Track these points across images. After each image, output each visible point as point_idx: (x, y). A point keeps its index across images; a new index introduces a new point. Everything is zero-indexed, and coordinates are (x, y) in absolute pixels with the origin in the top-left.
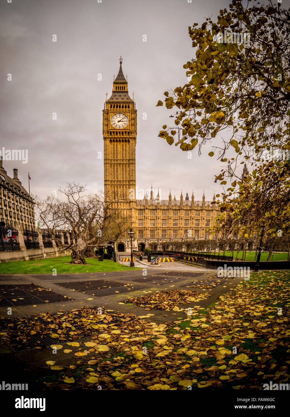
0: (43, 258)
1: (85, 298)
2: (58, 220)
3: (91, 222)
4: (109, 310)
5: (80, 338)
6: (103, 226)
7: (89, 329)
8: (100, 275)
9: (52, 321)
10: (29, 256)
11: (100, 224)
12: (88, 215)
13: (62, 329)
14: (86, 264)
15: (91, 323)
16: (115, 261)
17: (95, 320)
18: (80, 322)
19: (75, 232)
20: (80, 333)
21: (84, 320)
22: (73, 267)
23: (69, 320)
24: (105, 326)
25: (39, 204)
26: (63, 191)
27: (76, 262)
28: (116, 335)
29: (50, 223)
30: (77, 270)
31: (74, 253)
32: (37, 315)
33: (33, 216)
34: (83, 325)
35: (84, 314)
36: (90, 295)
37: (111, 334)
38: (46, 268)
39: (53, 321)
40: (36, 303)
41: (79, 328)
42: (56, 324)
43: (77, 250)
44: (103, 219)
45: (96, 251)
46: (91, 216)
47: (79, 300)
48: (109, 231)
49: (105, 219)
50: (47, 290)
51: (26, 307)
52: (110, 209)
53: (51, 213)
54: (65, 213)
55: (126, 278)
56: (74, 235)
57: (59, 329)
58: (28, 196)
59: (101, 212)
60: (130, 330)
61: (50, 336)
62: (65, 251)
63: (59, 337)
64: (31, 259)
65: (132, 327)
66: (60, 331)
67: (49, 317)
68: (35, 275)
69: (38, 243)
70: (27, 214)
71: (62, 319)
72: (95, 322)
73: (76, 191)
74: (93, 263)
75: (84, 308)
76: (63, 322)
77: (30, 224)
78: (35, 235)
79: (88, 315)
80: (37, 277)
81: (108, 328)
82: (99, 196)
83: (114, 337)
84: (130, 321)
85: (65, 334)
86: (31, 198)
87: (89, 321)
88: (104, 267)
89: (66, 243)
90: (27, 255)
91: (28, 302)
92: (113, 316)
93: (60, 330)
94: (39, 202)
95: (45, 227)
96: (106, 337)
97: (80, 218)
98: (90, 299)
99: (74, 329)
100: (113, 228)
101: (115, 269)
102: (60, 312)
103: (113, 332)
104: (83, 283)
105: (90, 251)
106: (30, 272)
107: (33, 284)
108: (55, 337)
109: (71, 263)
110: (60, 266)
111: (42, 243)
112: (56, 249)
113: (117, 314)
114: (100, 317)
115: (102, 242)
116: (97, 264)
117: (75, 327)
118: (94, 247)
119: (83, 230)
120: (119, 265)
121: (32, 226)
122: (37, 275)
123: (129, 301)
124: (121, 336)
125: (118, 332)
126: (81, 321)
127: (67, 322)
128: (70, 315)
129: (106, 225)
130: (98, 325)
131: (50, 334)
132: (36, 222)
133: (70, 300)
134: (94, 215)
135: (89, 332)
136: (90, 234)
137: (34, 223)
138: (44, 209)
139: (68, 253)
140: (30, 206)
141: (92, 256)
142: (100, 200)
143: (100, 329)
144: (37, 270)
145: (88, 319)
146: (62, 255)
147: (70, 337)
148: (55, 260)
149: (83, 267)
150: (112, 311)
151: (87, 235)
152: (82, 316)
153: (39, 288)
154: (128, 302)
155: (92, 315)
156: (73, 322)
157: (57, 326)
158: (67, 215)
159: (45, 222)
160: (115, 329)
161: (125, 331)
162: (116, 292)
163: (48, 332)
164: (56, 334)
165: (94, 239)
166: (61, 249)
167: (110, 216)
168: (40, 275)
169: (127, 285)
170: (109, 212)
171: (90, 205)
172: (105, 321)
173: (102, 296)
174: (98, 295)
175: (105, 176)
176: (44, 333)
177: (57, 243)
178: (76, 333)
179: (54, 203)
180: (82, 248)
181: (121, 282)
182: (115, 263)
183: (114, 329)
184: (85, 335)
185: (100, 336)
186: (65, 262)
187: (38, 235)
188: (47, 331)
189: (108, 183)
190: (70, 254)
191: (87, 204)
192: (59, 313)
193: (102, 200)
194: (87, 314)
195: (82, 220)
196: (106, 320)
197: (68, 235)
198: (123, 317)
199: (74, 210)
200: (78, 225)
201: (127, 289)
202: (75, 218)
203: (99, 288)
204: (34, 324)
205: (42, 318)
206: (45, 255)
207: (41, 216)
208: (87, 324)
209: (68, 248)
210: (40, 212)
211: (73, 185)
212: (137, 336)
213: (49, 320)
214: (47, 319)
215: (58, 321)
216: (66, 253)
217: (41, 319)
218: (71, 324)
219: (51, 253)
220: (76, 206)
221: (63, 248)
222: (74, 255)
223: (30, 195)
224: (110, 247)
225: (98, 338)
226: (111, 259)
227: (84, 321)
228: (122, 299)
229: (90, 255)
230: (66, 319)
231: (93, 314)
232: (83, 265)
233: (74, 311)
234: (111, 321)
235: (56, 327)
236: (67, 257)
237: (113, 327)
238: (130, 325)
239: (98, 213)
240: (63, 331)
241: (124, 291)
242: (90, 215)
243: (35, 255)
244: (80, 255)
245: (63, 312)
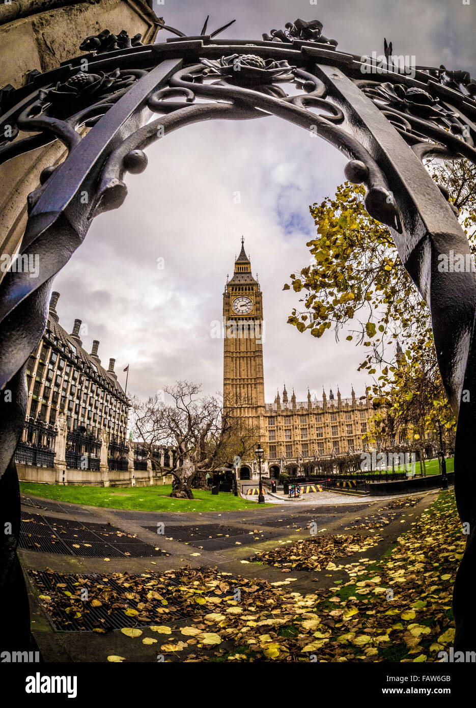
0: (129, 486)
1: (190, 552)
2: (160, 431)
3: (204, 435)
4: (224, 574)
5: (173, 620)
6: (221, 442)
7: (191, 605)
8: (213, 516)
9: (130, 587)
10: (111, 481)
11: (217, 438)
12: (200, 426)
13: (146, 601)
14: (193, 498)
15: (195, 593)
16: (236, 494)
17: (201, 589)
18: (176, 591)
19: (181, 449)
20: (175, 610)
21: (183, 588)
22: (174, 503)
23: (159, 588)
24: (217, 600)
25: (136, 408)
26: (171, 392)
27: (179, 495)
28: (235, 615)
29: (148, 434)
30: (178, 508)
31: (177, 481)
32: (108, 575)
33: (126, 423)
34: (180, 597)
35: (185, 579)
36: (196, 547)
37: (225, 613)
38: (133, 502)
39: (132, 588)
40: (110, 555)
41: (173, 602)
42: (137, 592)
43: (181, 477)
44: (220, 431)
45: (208, 479)
46: (205, 427)
47: (178, 556)
48: (228, 449)
49: (223, 432)
50: (129, 536)
51: (93, 559)
52: (230, 417)
53: (151, 421)
54: (170, 422)
55: (252, 520)
56: (180, 454)
57: (141, 601)
58: (123, 396)
59: (218, 422)
60: (257, 607)
61: (123, 612)
62: (164, 477)
63: (139, 615)
64: (112, 486)
65: (261, 601)
66: (141, 606)
67: (126, 580)
68: (115, 510)
69: (127, 463)
70: (118, 420)
71: (148, 584)
72: (200, 592)
73: (187, 393)
74: (203, 497)
75: (185, 569)
76: (149, 589)
77: (119, 434)
78: (124, 449)
79: (191, 580)
80: (117, 514)
81: (222, 603)
82: (217, 400)
83: (231, 620)
84: (258, 591)
85: (149, 611)
86: (127, 398)
87: (192, 591)
88: (219, 504)
89: (167, 464)
90: (107, 479)
91: (97, 552)
92: (230, 584)
93: (141, 603)
94: (138, 404)
95: (141, 440)
96: (217, 620)
97: (190, 429)
98: (196, 554)
99: (165, 602)
100: (234, 445)
101: (235, 507)
102: (146, 573)
103: (230, 610)
104: (187, 528)
105: (200, 478)
106: (106, 506)
107: (109, 524)
108: (131, 616)
109: (171, 495)
110: (154, 500)
111: (132, 463)
112: (152, 474)
113: (237, 580)
114: (209, 585)
115: (219, 466)
116: (209, 498)
117: (168, 599)
118: (207, 471)
119: (192, 447)
120: (242, 500)
121: (121, 437)
122: (118, 510)
123: (256, 558)
124: (243, 617)
125: (237, 610)
126: (179, 591)
127: (155, 591)
128: (162, 580)
129: (225, 440)
130: (207, 598)
131: (125, 609)
132: (128, 432)
133: (165, 554)
134: (209, 425)
135: (190, 609)
136: (202, 453)
137: (125, 434)
138: (142, 415)
139: (168, 481)
140: (124, 409)
141: (203, 486)
142: (217, 405)
143: (209, 604)
144: (119, 503)
145: (190, 588)
146: (159, 483)
147: (157, 617)
148: (147, 489)
149: (188, 504)
150: (229, 574)
151: (197, 455)
152: (180, 582)
153: (118, 532)
154: (254, 560)
155: (196, 580)
156: (164, 591)
157: (138, 596)
158: (172, 425)
159: (141, 433)
160: (234, 606)
161: (250, 608)
162: (237, 543)
163: (122, 606)
164: (135, 611)
165: (207, 460)
166: (159, 475)
167: (230, 427)
168: (123, 511)
169: (253, 531)
170: (230, 422)
171: (204, 412)
172: (218, 592)
173: (215, 550)
174: (209, 548)
175: (225, 372)
176: (116, 605)
177: (153, 465)
178: (167, 611)
179: (156, 407)
180: (189, 473)
181: (245, 527)
182: (236, 498)
183: (231, 606)
184: (183, 614)
185: (208, 616)
186: (161, 494)
187: (128, 450)
188: (120, 603)
189: (228, 382)
190: (171, 483)
191: (201, 410)
192: (144, 575)
193: (221, 405)
194: (189, 578)
195: (193, 432)
196: (220, 589)
197: (170, 453)
198: (247, 585)
199: (183, 418)
200: (186, 440)
201: (253, 539)
202: (183, 430)
203: (211, 537)
204: (100, 590)
205: (116, 580)
206: (134, 481)
207: (136, 424)
208: (187, 596)
209: (169, 472)
210: (137, 418)
211: (184, 385)
212: (269, 616)
213: (126, 585)
214: (123, 583)
215: (140, 587)
216: (165, 480)
217: (113, 583)
218: (162, 595)
219: (142, 478)
220: (185, 413)
221: (161, 472)
222: (176, 483)
223: (127, 394)
224: (230, 472)
225: (204, 620)
226: (230, 492)
227: (183, 591)
228: (245, 555)
229: (199, 485)
230: (154, 585)
231: (199, 579)
232: (188, 500)
233: (169, 573)
234: (227, 592)
235: (135, 598)
236: (165, 487)
237: (229, 602)
238: (258, 598)
239: (214, 423)
240: (147, 605)
241: (249, 541)
242: (203, 425)
243: (120, 481)
244: (185, 484)
245: (150, 573)
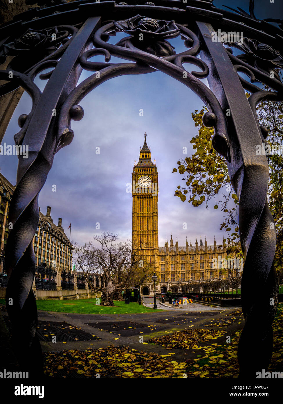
0: (75, 299)
1: (112, 337)
2: (93, 265)
3: (120, 267)
4: (132, 350)
5: (104, 376)
6: (131, 271)
7: (114, 367)
8: (126, 316)
10: (64, 296)
11: (128, 269)
13: (88, 365)
14: (114, 306)
15: (116, 361)
16: (140, 304)
18: (106, 360)
19: (106, 276)
20: (105, 370)
22: (103, 309)
23: (95, 358)
24: (129, 365)
25: (77, 250)
26: (99, 239)
27: (105, 304)
28: (139, 373)
29: (85, 267)
30: (105, 312)
31: (104, 295)
32: (66, 352)
33: (71, 260)
34: (108, 363)
35: (110, 353)
36: (116, 335)
37: (134, 372)
38: (78, 308)
39: (80, 358)
40: (66, 340)
41: (104, 365)
42: (83, 361)
43: (107, 293)
44: (130, 265)
45: (123, 294)
46: (121, 262)
47: (106, 340)
48: (135, 276)
49: (132, 265)
50: (77, 329)
52: (137, 255)
53: (87, 259)
54: (98, 259)
55: (149, 319)
56: (105, 279)
57: (85, 365)
58: (68, 242)
59: (129, 259)
60: (152, 368)
61: (76, 372)
62: (96, 293)
63: (85, 373)
64: (65, 299)
65: (154, 366)
67: (77, 354)
68: (67, 314)
69: (73, 285)
70: (66, 258)
71: (89, 356)
72: (119, 360)
73: (109, 240)
74: (120, 305)
75: (110, 347)
76: (90, 359)
77: (67, 267)
78: (70, 276)
79: (114, 353)
80: (69, 316)
81: (131, 366)
82: (128, 245)
83: (137, 376)
84: (152, 359)
85: (91, 371)
86: (71, 244)
87: (114, 359)
88: (130, 309)
89: (98, 285)
90: (61, 295)
91: (59, 338)
92: (137, 356)
93: (86, 367)
94: (78, 248)
95: (81, 271)
96: (129, 375)
97: (111, 263)
98: (116, 339)
99: (99, 366)
100: (139, 273)
101: (140, 311)
102: (88, 350)
103: (136, 370)
104: (111, 324)
105: (118, 294)
106: (63, 311)
107: (65, 322)
108: (81, 374)
109: (101, 304)
110: (91, 307)
111: (76, 284)
112: (88, 291)
113: (140, 353)
114: (124, 356)
115: (130, 286)
116: (124, 306)
117: (101, 364)
118: (122, 290)
119: (113, 275)
120: (144, 307)
121: (68, 269)
122: (69, 314)
123: (152, 341)
124: (144, 374)
125: (141, 370)
127: (93, 360)
128: (97, 353)
129: (133, 270)
130: (123, 363)
131: (77, 370)
132: (73, 265)
133: (98, 339)
134: (123, 261)
135: (113, 369)
136: (119, 278)
137: (71, 267)
138: (81, 255)
139: (99, 295)
140: (69, 251)
141: (120, 298)
142: (128, 248)
143: (124, 367)
144: (69, 309)
146: (93, 297)
148: (86, 301)
149: (111, 309)
150: (136, 350)
151: (116, 279)
152: (108, 355)
153: (70, 327)
154: (150, 342)
155: (117, 354)
156: (99, 360)
157: (84, 363)
158: (100, 261)
159: (81, 266)
161: (147, 369)
162: (140, 332)
164: (82, 371)
165: (122, 283)
166: (93, 292)
167: (137, 262)
168: (72, 314)
169: (150, 326)
170: (136, 259)
171: (120, 252)
173: (127, 336)
174: (124, 335)
175: (133, 227)
176: (71, 368)
177: (89, 286)
178: (101, 371)
179: (90, 249)
180: (111, 291)
181: (145, 323)
182: (140, 306)
183: (137, 368)
184: (110, 372)
185: (124, 373)
187: (74, 277)
188: (74, 367)
189: (135, 233)
190: (100, 297)
191: (118, 251)
193: (131, 248)
195: (113, 265)
196: (131, 358)
197: (99, 278)
198: (146, 356)
199: (107, 256)
200: (109, 270)
201: (150, 330)
202: (107, 263)
203: (125, 329)
204: (62, 360)
205: (70, 354)
206: (78, 296)
207: (78, 260)
208: (112, 362)
209: (99, 290)
210: (78, 257)
212: (158, 374)
213: (77, 357)
214: (75, 356)
215: (85, 358)
216: (97, 295)
217: (69, 356)
218: (98, 362)
219: (83, 294)
220: (108, 253)
221: (94, 290)
222: (103, 297)
223: (71, 241)
224: (136, 290)
225: (122, 376)
226: (137, 302)
227: (109, 359)
229: (118, 298)
230: (93, 356)
231: (119, 353)
232: (111, 307)
233: (101, 350)
234: (135, 360)
235: (82, 364)
237: (136, 366)
238: (152, 364)
239: (126, 259)
240: (89, 368)
241: (148, 331)
242: (119, 261)
243: (69, 296)
244: (109, 297)
245: (90, 350)
